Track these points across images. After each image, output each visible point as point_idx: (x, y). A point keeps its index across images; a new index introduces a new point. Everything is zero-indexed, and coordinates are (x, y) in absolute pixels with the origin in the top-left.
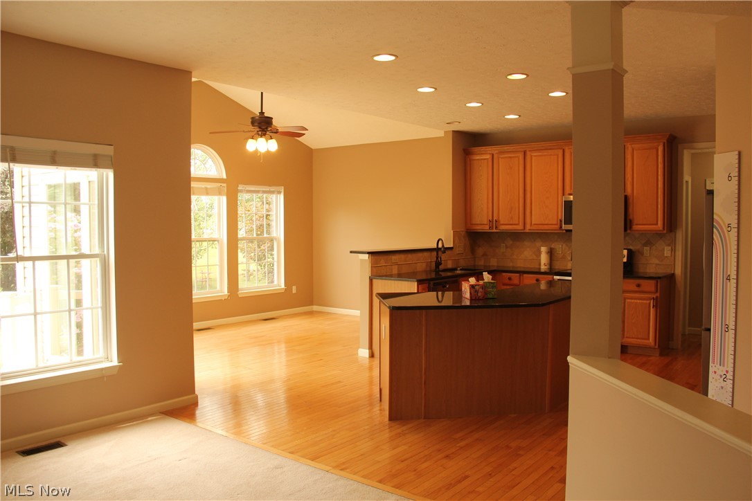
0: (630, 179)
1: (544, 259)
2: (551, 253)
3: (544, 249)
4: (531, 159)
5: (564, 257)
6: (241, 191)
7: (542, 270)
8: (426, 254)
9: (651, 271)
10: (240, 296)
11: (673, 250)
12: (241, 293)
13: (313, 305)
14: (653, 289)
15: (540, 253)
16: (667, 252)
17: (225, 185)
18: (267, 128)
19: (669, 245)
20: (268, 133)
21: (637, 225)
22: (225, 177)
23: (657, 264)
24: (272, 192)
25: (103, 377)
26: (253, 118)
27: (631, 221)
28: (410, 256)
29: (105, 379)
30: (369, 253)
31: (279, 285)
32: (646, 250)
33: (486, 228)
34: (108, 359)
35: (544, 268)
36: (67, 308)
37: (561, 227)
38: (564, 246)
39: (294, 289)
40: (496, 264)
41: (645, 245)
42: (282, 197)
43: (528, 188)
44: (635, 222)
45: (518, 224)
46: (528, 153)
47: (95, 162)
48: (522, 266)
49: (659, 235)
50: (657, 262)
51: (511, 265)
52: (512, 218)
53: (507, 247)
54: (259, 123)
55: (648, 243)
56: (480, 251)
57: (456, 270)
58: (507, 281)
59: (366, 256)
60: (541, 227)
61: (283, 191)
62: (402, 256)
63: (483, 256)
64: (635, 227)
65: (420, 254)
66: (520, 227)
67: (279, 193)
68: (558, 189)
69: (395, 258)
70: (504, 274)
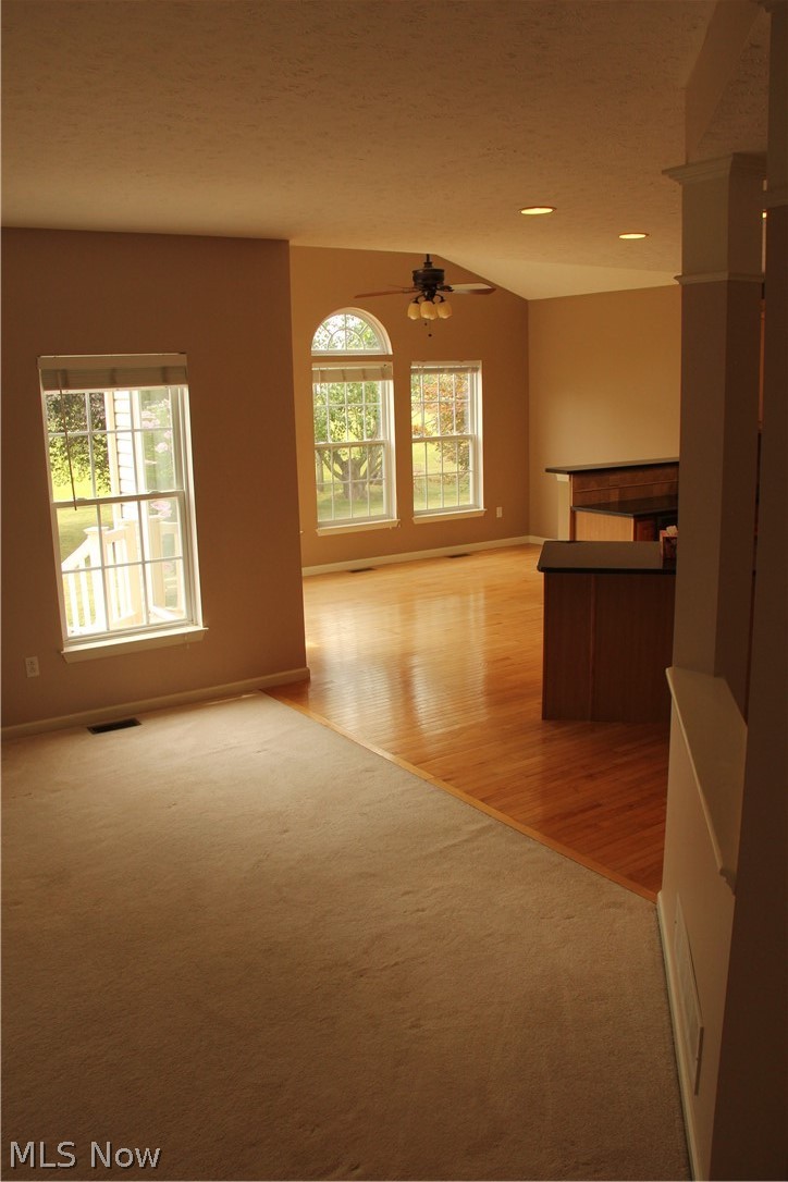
6: (416, 371)
10: (416, 522)
12: (417, 519)
13: (528, 534)
17: (391, 364)
18: (435, 285)
20: (438, 292)
22: (391, 353)
24: (465, 370)
25: (185, 644)
26: (415, 272)
28: (640, 474)
29: (188, 647)
30: (569, 473)
31: (476, 506)
34: (192, 621)
36: (140, 560)
39: (499, 513)
42: (479, 375)
47: (165, 377)
54: (424, 280)
59: (565, 478)
61: (480, 366)
62: (628, 475)
65: (659, 472)
67: (475, 370)
69: (613, 478)
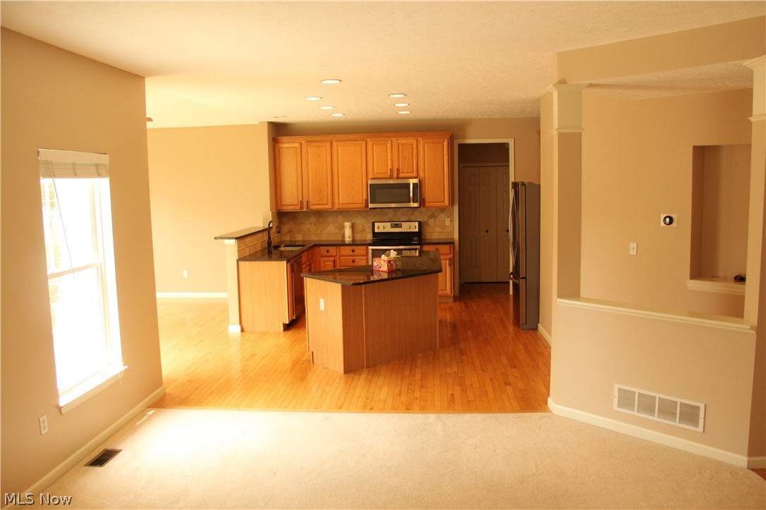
0: (422, 167)
1: (348, 232)
2: (353, 227)
3: (347, 225)
4: (338, 148)
5: (363, 230)
7: (347, 243)
8: (260, 235)
9: (436, 237)
11: (452, 221)
14: (448, 252)
15: (343, 227)
16: (448, 223)
19: (449, 217)
21: (428, 202)
23: (440, 232)
27: (424, 199)
28: (253, 237)
30: (236, 238)
32: (431, 221)
33: (297, 208)
35: (348, 240)
37: (367, 206)
38: (363, 221)
40: (301, 239)
41: (430, 217)
43: (335, 173)
44: (427, 201)
45: (327, 204)
46: (335, 143)
47: (98, 172)
48: (326, 239)
49: (442, 209)
50: (440, 230)
51: (316, 239)
52: (321, 199)
53: (311, 224)
55: (433, 216)
56: (285, 229)
57: (280, 246)
58: (325, 253)
59: (234, 242)
60: (348, 206)
62: (250, 238)
63: (288, 232)
64: (427, 204)
65: (258, 236)
66: (329, 206)
68: (362, 174)
69: (247, 240)
70: (322, 248)
